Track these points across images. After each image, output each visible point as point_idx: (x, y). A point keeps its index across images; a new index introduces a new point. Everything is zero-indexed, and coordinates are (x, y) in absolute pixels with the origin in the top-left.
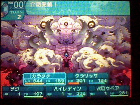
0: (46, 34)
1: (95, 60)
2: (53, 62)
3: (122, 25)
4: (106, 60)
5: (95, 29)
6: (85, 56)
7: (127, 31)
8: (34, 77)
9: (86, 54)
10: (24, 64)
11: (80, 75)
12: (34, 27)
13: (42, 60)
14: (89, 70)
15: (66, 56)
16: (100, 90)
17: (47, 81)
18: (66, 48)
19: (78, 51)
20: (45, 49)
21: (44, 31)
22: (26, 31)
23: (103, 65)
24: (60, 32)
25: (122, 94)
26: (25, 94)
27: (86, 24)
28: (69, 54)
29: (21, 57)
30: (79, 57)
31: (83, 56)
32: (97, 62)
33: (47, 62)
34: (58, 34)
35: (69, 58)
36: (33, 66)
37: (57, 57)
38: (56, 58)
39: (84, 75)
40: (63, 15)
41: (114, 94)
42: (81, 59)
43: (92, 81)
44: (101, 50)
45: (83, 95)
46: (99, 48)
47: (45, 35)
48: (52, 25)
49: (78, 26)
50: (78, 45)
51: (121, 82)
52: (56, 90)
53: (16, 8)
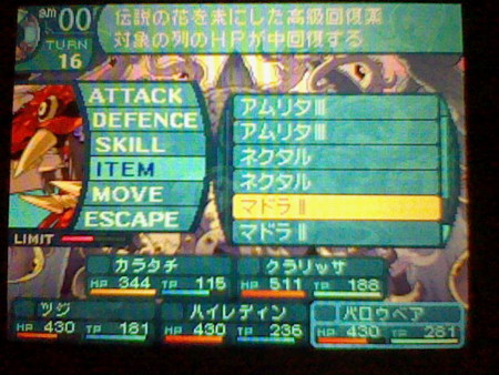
8: (123, 267)
11: (285, 265)
16: (355, 319)
17: (168, 285)
25: (436, 337)
26: (89, 327)
39: (297, 264)
43: (326, 285)
52: (197, 315)
53: (64, 29)
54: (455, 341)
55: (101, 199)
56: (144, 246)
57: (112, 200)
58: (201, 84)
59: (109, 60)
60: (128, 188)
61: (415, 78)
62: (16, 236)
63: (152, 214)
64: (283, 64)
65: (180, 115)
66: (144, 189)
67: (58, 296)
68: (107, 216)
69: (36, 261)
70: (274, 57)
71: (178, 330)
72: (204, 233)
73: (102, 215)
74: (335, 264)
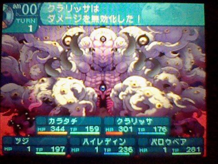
0: (71, 54)
1: (148, 96)
2: (83, 100)
3: (192, 42)
4: (166, 96)
5: (148, 48)
6: (132, 90)
7: (200, 50)
9: (134, 86)
10: (37, 101)
11: (125, 120)
12: (53, 44)
13: (64, 95)
14: (139, 112)
15: (103, 90)
16: (156, 144)
17: (73, 130)
18: (102, 77)
19: (122, 82)
20: (70, 79)
21: (69, 50)
22: (40, 51)
23: (161, 105)
24: (93, 51)
25: (192, 152)
26: (37, 149)
27: (134, 39)
28: (107, 87)
29: (32, 91)
30: (124, 91)
31: (129, 90)
32: (152, 100)
33: (73, 99)
34: (91, 56)
35: (108, 94)
36: (51, 104)
37: (89, 92)
38: (87, 93)
39: (131, 120)
40: (98, 25)
41: (178, 151)
42: (126, 96)
43: (143, 129)
44: (157, 80)
45: (128, 152)
46: (155, 78)
47: (69, 56)
48: (82, 40)
49: (123, 42)
50: (122, 72)
51: (190, 131)
52: (86, 143)
53: (25, 14)
54: (200, 153)
71: (77, 150)
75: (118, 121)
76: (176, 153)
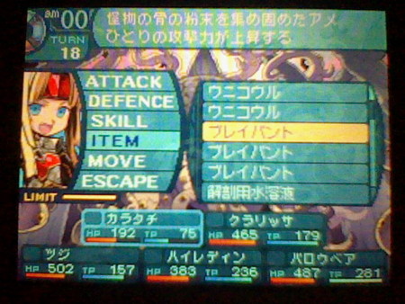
8: (113, 220)
11: (244, 219)
16: (300, 263)
17: (149, 235)
25: (365, 277)
26: (85, 269)
39: (254, 218)
41: (340, 275)
43: (277, 236)
45: (249, 276)
52: (173, 259)
53: (66, 27)
54: (380, 280)
55: (95, 164)
56: (130, 203)
57: (104, 165)
58: (177, 73)
59: (102, 53)
60: (117, 156)
61: (348, 70)
62: (26, 195)
63: (136, 178)
64: (243, 57)
65: (160, 97)
66: (131, 157)
67: (60, 243)
68: (100, 178)
69: (42, 215)
70: (236, 51)
71: (158, 271)
72: (178, 193)
73: (96, 178)
74: (284, 218)
75: (231, 220)
76: (336, 279)
